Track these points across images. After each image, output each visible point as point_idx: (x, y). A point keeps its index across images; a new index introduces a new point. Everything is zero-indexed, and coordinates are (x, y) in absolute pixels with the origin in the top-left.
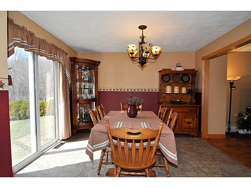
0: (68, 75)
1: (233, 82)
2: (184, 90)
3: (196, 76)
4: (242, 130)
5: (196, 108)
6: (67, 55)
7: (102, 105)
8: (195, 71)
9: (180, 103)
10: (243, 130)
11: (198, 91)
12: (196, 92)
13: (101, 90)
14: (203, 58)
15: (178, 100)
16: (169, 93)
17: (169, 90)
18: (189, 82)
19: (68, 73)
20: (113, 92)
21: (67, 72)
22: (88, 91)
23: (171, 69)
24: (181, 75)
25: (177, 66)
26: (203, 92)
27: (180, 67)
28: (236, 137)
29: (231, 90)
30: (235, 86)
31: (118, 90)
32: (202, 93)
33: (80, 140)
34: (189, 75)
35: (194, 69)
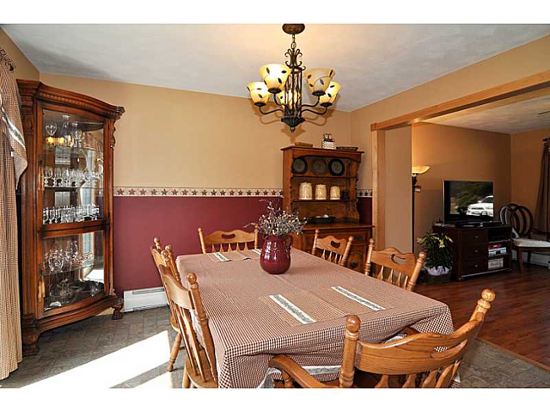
0: (17, 139)
1: (415, 177)
2: (335, 194)
3: (360, 162)
4: (434, 268)
5: (365, 232)
6: (12, 69)
7: (155, 240)
8: (359, 152)
9: (331, 221)
10: (437, 269)
11: (361, 194)
12: (358, 196)
13: (121, 192)
14: (374, 127)
15: (326, 216)
16: (305, 198)
17: (305, 192)
18: (343, 176)
19: (16, 134)
20: (150, 197)
21: (14, 128)
22: (69, 195)
23: (312, 146)
24: (328, 160)
25: (325, 140)
26: (374, 197)
27: (331, 141)
28: (425, 284)
29: (413, 191)
30: (419, 185)
31: (175, 192)
32: (371, 198)
33: (63, 369)
34: (342, 160)
35: (357, 148)
